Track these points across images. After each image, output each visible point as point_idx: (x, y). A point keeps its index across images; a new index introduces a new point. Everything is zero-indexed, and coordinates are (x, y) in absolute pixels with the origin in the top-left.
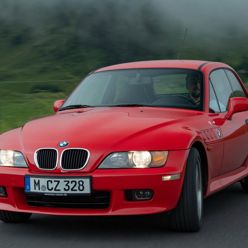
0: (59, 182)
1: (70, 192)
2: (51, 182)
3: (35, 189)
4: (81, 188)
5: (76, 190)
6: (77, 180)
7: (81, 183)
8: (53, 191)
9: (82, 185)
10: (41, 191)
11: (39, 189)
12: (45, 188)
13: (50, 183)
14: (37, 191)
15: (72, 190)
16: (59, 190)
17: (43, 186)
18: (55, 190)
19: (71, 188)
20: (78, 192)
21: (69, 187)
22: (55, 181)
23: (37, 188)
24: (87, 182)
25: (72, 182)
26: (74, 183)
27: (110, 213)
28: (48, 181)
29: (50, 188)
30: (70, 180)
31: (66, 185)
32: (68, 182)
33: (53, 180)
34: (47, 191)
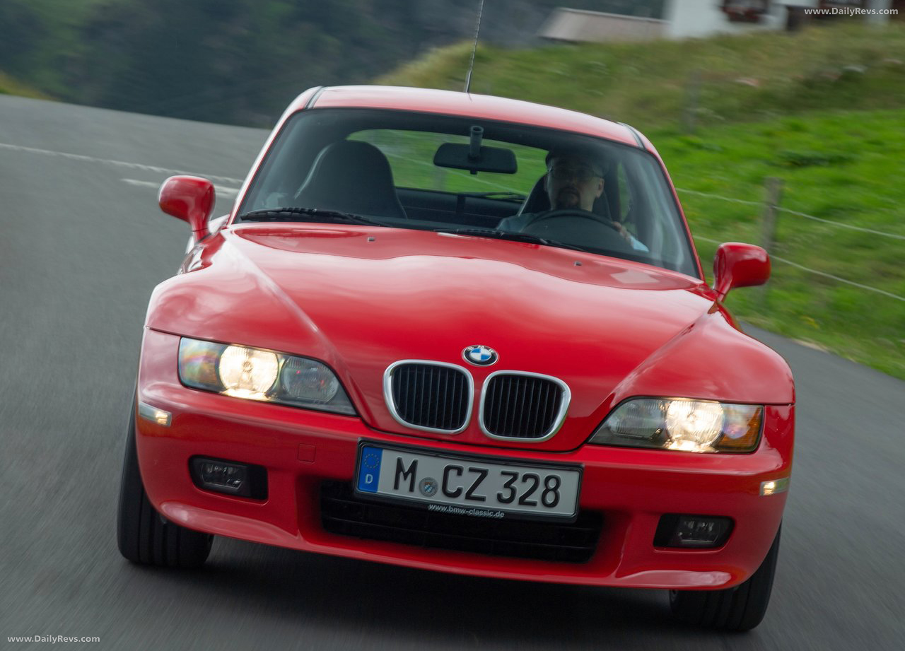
0: (484, 474)
1: (514, 507)
2: (460, 471)
3: (396, 487)
4: (550, 498)
5: (534, 504)
6: (542, 474)
7: (552, 484)
8: (461, 500)
9: (555, 490)
10: (417, 496)
11: (412, 489)
12: (435, 488)
13: (453, 473)
14: (403, 492)
15: (522, 501)
16: (482, 499)
17: (429, 482)
18: (468, 496)
19: (519, 495)
20: (540, 509)
21: (513, 492)
22: (471, 470)
23: (404, 484)
24: (569, 482)
25: (525, 478)
26: (531, 483)
27: (612, 580)
28: (447, 469)
29: (451, 489)
30: (522, 472)
31: (507, 485)
32: (515, 476)
33: (466, 466)
34: (439, 497)
